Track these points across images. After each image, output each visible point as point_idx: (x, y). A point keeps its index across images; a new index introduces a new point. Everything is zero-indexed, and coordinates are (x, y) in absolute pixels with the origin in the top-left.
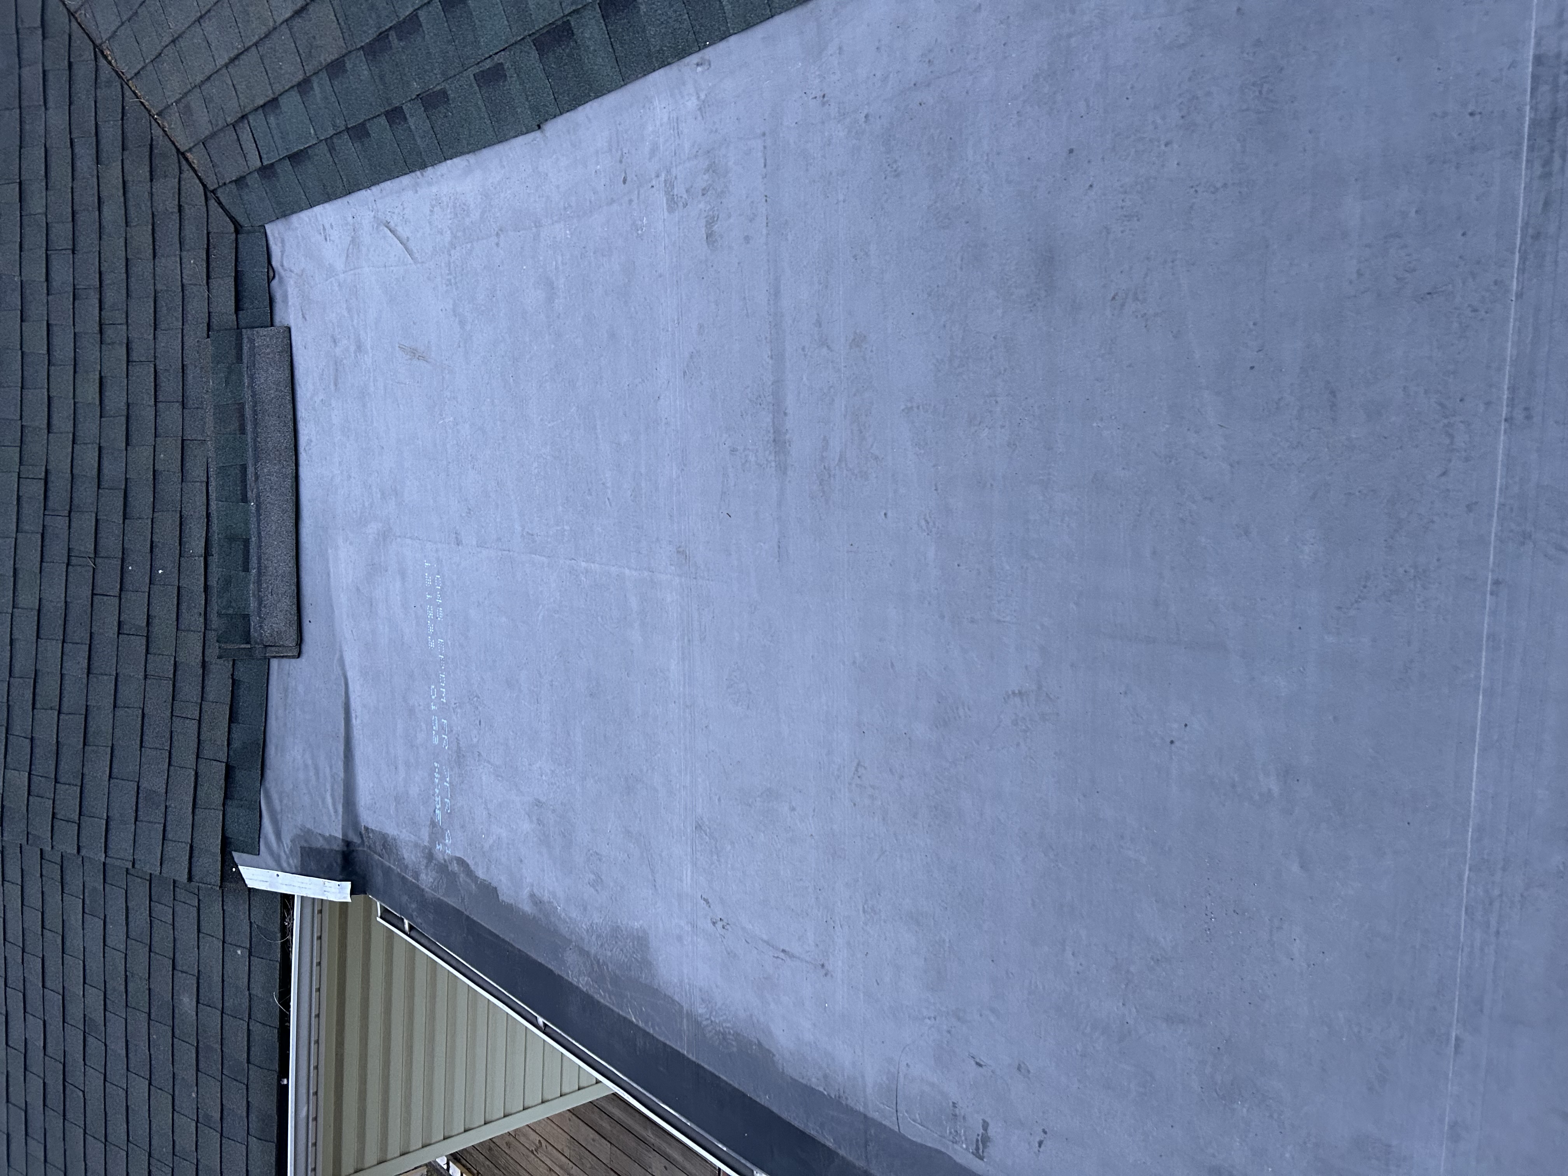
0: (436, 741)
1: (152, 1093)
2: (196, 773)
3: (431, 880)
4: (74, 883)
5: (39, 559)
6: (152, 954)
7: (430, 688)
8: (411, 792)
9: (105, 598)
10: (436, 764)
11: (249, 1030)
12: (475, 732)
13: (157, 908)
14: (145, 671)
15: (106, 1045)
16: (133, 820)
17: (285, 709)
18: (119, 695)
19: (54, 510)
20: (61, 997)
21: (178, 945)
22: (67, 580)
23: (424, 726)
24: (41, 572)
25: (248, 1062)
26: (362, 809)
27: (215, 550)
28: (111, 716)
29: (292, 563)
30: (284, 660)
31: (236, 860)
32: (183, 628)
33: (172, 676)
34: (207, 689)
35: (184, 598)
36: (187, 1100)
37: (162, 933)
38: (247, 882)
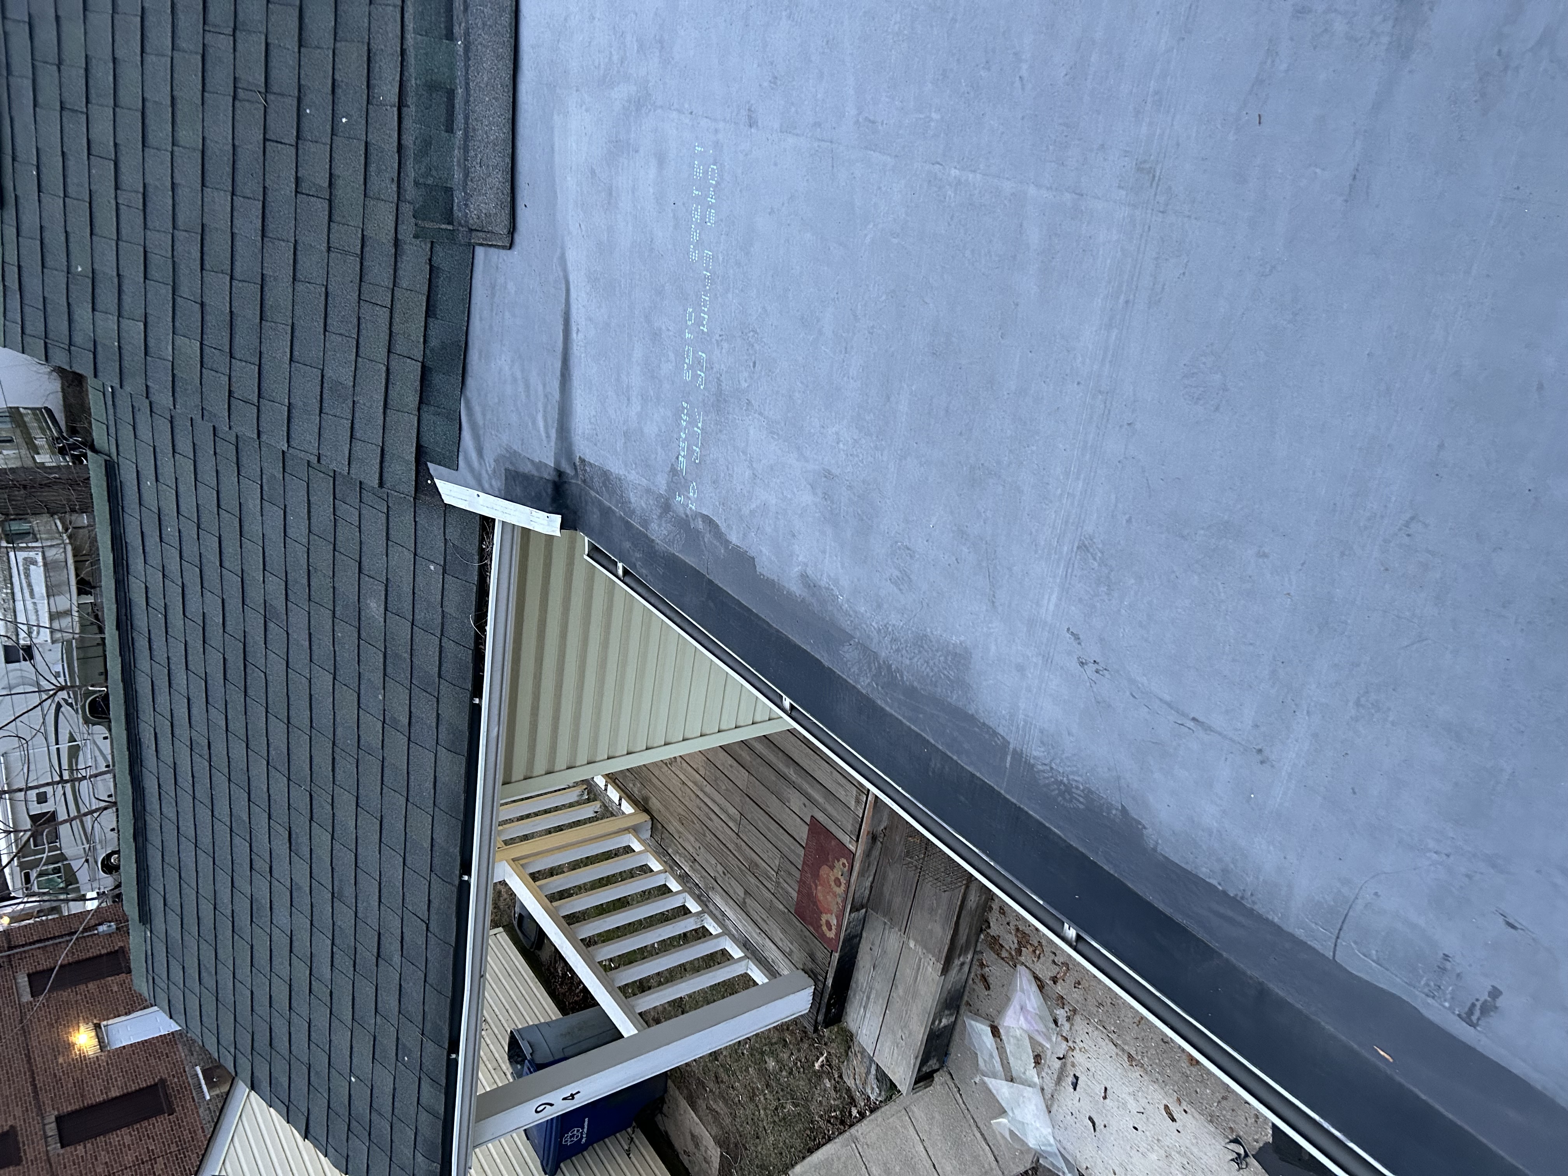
0: (688, 376)
1: (336, 687)
2: (388, 370)
3: (666, 532)
4: (251, 467)
5: (200, 87)
6: (336, 553)
7: (685, 310)
8: (646, 430)
9: (279, 145)
10: (685, 405)
11: (441, 646)
12: (746, 374)
13: (342, 508)
14: (328, 243)
15: (288, 633)
16: (318, 412)
17: (492, 310)
18: (299, 267)
19: (215, 26)
20: (240, 580)
21: (364, 549)
22: (233, 117)
23: (672, 356)
24: (203, 104)
25: (440, 676)
26: (578, 438)
27: (411, 100)
28: (290, 290)
29: (507, 129)
30: (492, 250)
31: (432, 472)
32: (371, 194)
33: (359, 253)
34: (400, 273)
35: (373, 158)
36: (374, 701)
37: (347, 535)
38: (443, 497)
